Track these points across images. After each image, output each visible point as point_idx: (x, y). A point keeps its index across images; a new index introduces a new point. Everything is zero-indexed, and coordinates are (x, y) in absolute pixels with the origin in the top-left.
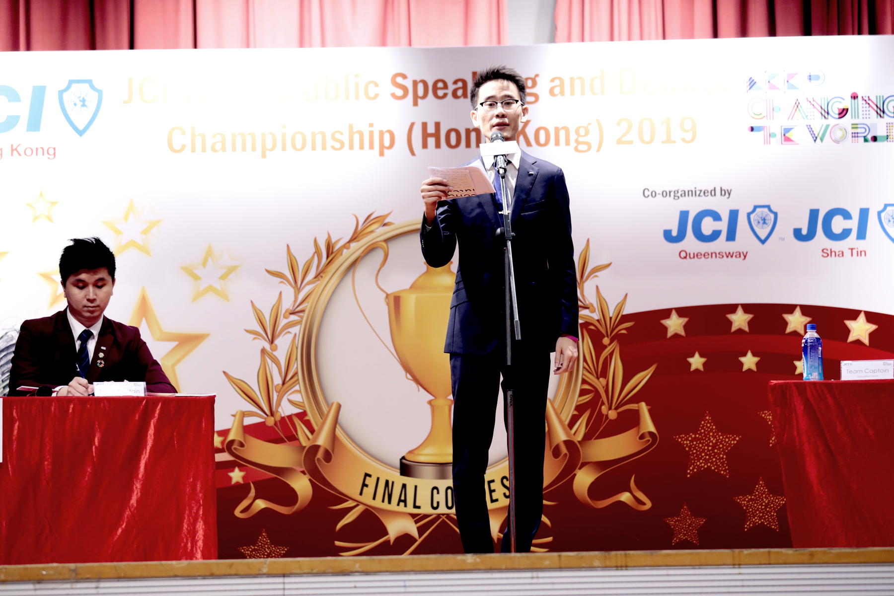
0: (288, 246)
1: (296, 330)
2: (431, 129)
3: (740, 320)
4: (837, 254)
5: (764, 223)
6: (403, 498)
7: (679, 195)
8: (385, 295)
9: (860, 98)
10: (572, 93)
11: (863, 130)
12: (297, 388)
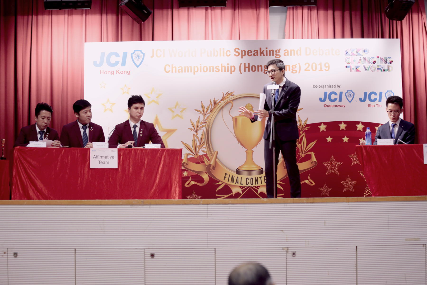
0: (202, 102)
1: (204, 128)
2: (247, 66)
3: (343, 126)
4: (373, 106)
5: (350, 96)
6: (237, 181)
7: (324, 87)
8: (232, 117)
9: (379, 58)
10: (291, 55)
11: (381, 68)
12: (204, 146)
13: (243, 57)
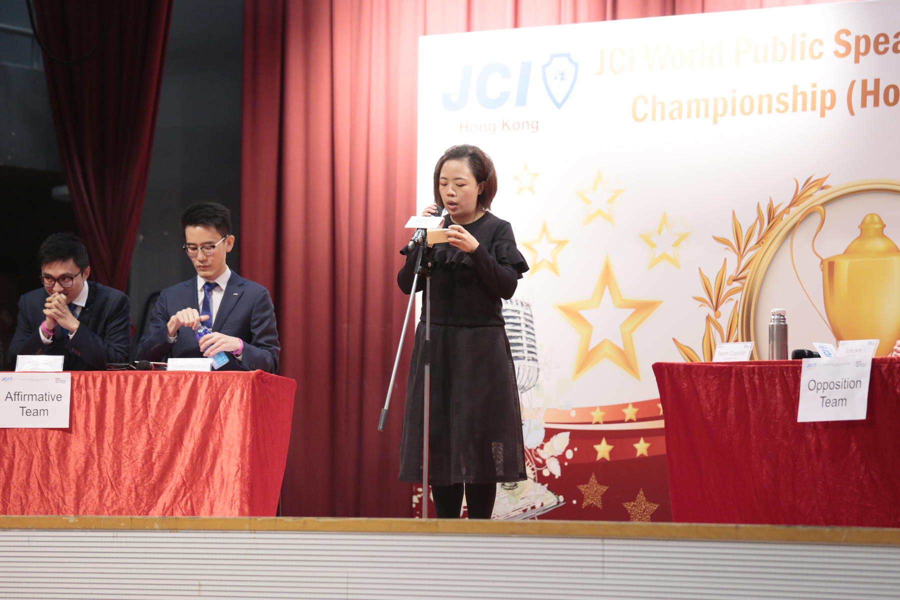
0: (733, 212)
1: (737, 296)
2: (871, 87)
8: (820, 261)
13: (861, 57)
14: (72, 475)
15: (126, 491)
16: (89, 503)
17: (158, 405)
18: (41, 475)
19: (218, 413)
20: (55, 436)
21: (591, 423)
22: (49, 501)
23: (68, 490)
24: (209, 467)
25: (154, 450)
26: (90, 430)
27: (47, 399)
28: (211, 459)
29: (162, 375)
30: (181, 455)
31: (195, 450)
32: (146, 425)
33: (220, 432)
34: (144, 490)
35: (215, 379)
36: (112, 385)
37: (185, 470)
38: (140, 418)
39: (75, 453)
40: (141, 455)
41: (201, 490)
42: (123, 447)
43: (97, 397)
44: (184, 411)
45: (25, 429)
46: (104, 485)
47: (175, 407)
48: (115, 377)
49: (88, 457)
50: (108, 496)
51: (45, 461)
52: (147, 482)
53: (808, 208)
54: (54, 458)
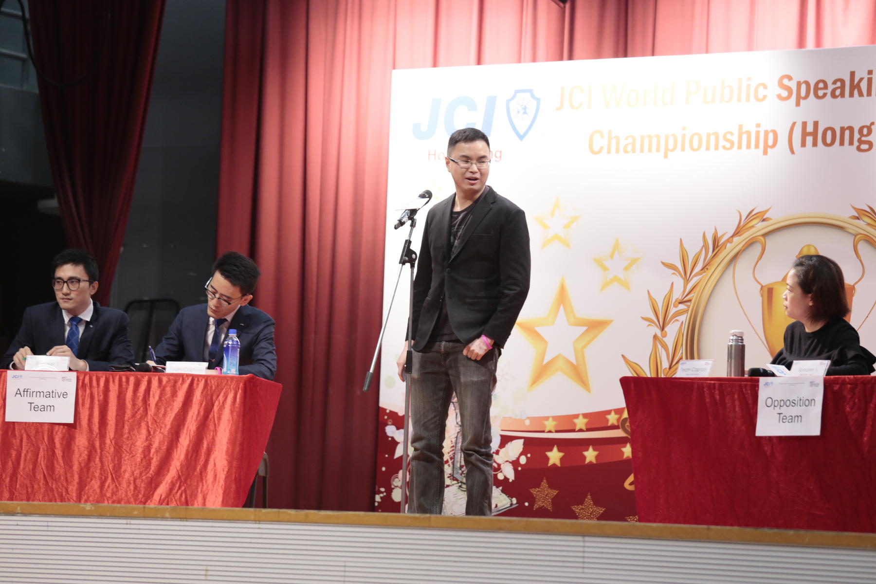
0: (681, 239)
1: (683, 318)
2: (810, 129)
8: (760, 287)
13: (802, 101)
14: (76, 468)
15: (125, 483)
16: (90, 493)
17: (156, 405)
18: (47, 467)
19: (212, 413)
20: (60, 430)
21: (543, 432)
22: (53, 491)
23: (71, 481)
24: (202, 463)
25: (152, 445)
26: (94, 426)
27: (54, 396)
28: (204, 456)
29: (161, 377)
30: (177, 451)
31: (191, 447)
32: (146, 423)
33: (213, 431)
34: (142, 482)
35: (211, 382)
36: (115, 385)
37: (181, 465)
38: (140, 416)
39: (79, 447)
40: (140, 450)
41: (195, 484)
42: (123, 442)
43: (100, 396)
44: (180, 411)
45: (33, 423)
46: (105, 476)
47: (173, 407)
48: (117, 377)
49: (91, 451)
50: (109, 487)
51: (50, 453)
52: (145, 475)
53: (750, 238)
54: (59, 452)
